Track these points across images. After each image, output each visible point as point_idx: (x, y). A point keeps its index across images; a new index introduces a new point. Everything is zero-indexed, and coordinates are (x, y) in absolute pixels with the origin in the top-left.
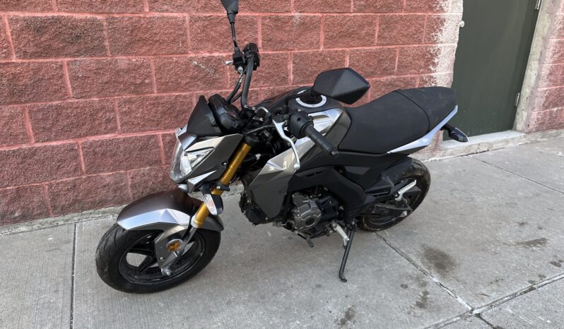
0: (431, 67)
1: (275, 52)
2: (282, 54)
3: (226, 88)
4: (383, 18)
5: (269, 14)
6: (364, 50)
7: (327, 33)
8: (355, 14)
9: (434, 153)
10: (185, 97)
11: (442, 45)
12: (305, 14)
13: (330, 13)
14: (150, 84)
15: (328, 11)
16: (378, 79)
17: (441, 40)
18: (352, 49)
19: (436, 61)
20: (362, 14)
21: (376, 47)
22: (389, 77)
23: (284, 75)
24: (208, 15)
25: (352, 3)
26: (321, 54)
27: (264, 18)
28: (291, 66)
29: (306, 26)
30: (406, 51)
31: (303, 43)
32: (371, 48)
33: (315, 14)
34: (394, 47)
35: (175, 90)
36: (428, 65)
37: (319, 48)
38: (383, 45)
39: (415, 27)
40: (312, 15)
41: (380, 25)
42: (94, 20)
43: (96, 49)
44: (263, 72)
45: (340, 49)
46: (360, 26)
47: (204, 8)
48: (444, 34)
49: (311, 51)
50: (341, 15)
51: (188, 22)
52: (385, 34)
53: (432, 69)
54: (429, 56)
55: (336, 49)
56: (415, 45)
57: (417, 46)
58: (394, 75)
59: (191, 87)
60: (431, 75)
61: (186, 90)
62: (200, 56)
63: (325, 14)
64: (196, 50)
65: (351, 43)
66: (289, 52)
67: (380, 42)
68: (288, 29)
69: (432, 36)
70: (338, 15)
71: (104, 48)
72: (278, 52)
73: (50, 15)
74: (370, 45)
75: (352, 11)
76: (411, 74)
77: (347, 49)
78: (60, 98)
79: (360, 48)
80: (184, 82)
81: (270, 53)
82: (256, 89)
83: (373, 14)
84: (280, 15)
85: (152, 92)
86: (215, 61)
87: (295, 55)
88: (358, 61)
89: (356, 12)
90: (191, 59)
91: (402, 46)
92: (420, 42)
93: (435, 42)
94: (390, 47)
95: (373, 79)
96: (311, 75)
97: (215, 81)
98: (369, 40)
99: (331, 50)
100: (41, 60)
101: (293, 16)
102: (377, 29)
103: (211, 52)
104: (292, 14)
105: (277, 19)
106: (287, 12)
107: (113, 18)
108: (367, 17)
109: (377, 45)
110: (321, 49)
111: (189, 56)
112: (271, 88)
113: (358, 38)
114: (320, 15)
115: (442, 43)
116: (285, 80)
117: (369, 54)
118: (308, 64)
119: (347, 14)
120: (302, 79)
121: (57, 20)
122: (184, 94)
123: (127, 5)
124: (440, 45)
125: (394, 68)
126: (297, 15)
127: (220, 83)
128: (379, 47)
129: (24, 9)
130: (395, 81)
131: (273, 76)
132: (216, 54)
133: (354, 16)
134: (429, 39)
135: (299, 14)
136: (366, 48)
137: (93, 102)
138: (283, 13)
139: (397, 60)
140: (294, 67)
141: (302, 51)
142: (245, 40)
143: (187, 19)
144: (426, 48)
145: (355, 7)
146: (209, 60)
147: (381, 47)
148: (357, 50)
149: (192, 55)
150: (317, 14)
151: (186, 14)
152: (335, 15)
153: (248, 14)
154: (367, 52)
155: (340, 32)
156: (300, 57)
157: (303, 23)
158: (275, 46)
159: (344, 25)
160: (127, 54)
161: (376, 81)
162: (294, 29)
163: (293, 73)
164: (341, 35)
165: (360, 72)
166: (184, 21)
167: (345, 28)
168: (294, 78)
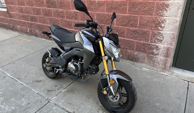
0: (159, 28)
1: (91, 12)
2: (93, 13)
4: (130, 2)
6: (122, 15)
7: (107, 7)
9: (164, 71)
10: (71, 21)
11: (167, 18)
12: (100, 0)
14: (64, 16)
16: (129, 28)
17: (166, 15)
19: (163, 25)
22: (134, 28)
23: (94, 20)
28: (95, 17)
30: (144, 18)
31: (100, 10)
32: (125, 14)
34: (136, 15)
35: (69, 19)
36: (157, 27)
37: (105, 12)
38: (131, 14)
39: (148, 7)
41: (129, 5)
43: (55, 7)
46: (120, 5)
48: (168, 12)
49: (102, 13)
52: (132, 9)
53: (160, 29)
54: (158, 22)
55: (111, 14)
56: (149, 16)
57: (150, 16)
58: (137, 28)
59: (72, 19)
60: (160, 32)
62: (73, 11)
63: (106, 0)
66: (95, 12)
67: (129, 13)
68: (94, 5)
69: (160, 13)
71: (57, 7)
76: (146, 29)
78: (52, 17)
79: (121, 14)
80: (70, 17)
83: (125, 1)
85: (65, 19)
87: (97, 14)
88: (119, 19)
90: (71, 11)
91: (141, 16)
92: (151, 15)
93: (161, 16)
94: (135, 15)
95: (127, 27)
96: (102, 21)
97: (76, 18)
98: (123, 11)
99: (109, 13)
100: (49, 8)
101: (95, 1)
102: (128, 7)
105: (91, 2)
108: (123, 2)
109: (128, 14)
110: (105, 13)
113: (119, 10)
115: (167, 16)
120: (99, 22)
122: (70, 20)
124: (165, 18)
125: (137, 25)
127: (78, 19)
128: (129, 15)
130: (138, 30)
133: (117, 1)
134: (158, 14)
136: (123, 14)
137: (56, 19)
139: (139, 22)
141: (99, 13)
144: (156, 18)
146: (75, 12)
147: (130, 15)
148: (119, 15)
149: (72, 10)
150: (103, 0)
154: (123, 16)
155: (111, 7)
156: (98, 15)
157: (99, 3)
158: (91, 10)
159: (113, 4)
160: (60, 9)
161: (128, 29)
162: (96, 5)
163: (96, 20)
164: (112, 8)
165: (120, 24)
166: (70, 1)
167: (113, 6)
168: (97, 21)
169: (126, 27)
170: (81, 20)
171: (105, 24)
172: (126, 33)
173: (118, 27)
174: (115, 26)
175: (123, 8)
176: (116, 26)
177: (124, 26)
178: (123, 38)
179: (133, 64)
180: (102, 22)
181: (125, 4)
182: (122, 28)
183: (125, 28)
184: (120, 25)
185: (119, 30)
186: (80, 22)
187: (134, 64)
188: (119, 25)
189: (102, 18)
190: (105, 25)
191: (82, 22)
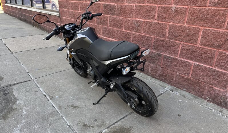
1: (162, 22)
2: (165, 24)
3: (141, 33)
5: (162, 5)
6: (214, 31)
7: (189, 17)
8: (210, 8)
12: (179, 6)
13: (192, 6)
14: (123, 26)
15: (191, 5)
16: (224, 52)
18: (205, 28)
20: (215, 8)
21: (225, 31)
23: (164, 33)
24: (140, 5)
25: (209, 1)
26: (184, 27)
27: (159, 7)
28: (167, 30)
29: (178, 12)
31: (176, 20)
32: (221, 30)
33: (183, 7)
35: (128, 30)
37: (184, 24)
40: (182, 7)
42: (114, 5)
43: (113, 14)
44: (156, 30)
45: (197, 27)
46: (213, 15)
47: (139, 2)
49: (179, 25)
50: (200, 8)
51: (134, 7)
55: (194, 26)
59: (132, 30)
61: (130, 31)
62: (136, 19)
63: (190, 7)
64: (135, 17)
65: (205, 25)
66: (168, 23)
68: (169, 12)
70: (198, 7)
71: (115, 14)
72: (163, 22)
73: (108, 3)
74: (220, 28)
75: (208, 6)
77: (202, 28)
78: (106, 26)
80: (130, 28)
81: (160, 22)
82: (151, 36)
83: (225, 9)
84: (166, 6)
85: (123, 29)
86: (139, 22)
87: (171, 25)
88: (208, 36)
89: (211, 7)
95: (220, 51)
97: (138, 30)
98: (218, 25)
99: (191, 26)
100: (105, 15)
101: (172, 7)
103: (139, 19)
104: (172, 6)
105: (165, 8)
106: (169, 5)
107: (118, 5)
108: (220, 10)
109: (226, 29)
110: (185, 25)
111: (133, 19)
112: (158, 38)
113: (210, 23)
114: (187, 7)
116: (164, 36)
117: (218, 34)
118: (176, 31)
119: (204, 8)
120: (171, 37)
121: (108, 5)
122: (130, 32)
123: (121, 1)
126: (174, 6)
127: (140, 31)
129: (104, 2)
131: (160, 33)
132: (141, 20)
133: (209, 9)
135: (175, 6)
136: (216, 29)
137: (111, 29)
138: (168, 5)
140: (169, 31)
141: (174, 24)
142: (151, 16)
143: (134, 6)
145: (210, 4)
146: (138, 22)
148: (209, 30)
149: (134, 19)
150: (185, 7)
151: (134, 4)
152: (196, 7)
153: (153, 5)
154: (217, 32)
155: (197, 17)
156: (173, 27)
157: (176, 11)
158: (162, 19)
159: (201, 14)
160: (119, 16)
161: (222, 53)
162: (172, 13)
163: (168, 34)
164: (198, 19)
165: (209, 43)
166: (133, 7)
167: (201, 15)
168: (168, 36)
169: (217, 50)
170: (145, 32)
171: (181, 41)
172: (215, 59)
173: (204, 48)
174: (198, 46)
175: (217, 20)
176: (200, 46)
177: (214, 48)
178: (208, 66)
179: (219, 110)
180: (176, 38)
181: (223, 14)
182: (210, 50)
183: (215, 51)
184: (208, 46)
185: (205, 53)
186: (143, 35)
187: (221, 111)
188: (205, 45)
189: (178, 32)
190: (182, 43)
191: (145, 35)
